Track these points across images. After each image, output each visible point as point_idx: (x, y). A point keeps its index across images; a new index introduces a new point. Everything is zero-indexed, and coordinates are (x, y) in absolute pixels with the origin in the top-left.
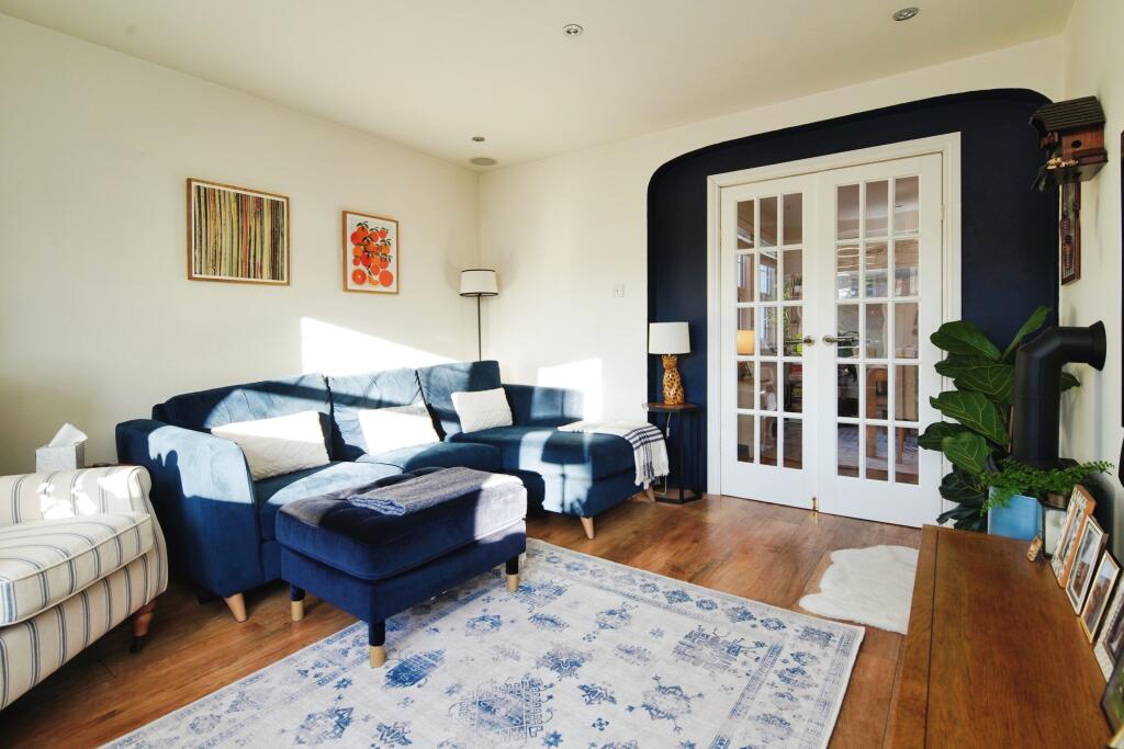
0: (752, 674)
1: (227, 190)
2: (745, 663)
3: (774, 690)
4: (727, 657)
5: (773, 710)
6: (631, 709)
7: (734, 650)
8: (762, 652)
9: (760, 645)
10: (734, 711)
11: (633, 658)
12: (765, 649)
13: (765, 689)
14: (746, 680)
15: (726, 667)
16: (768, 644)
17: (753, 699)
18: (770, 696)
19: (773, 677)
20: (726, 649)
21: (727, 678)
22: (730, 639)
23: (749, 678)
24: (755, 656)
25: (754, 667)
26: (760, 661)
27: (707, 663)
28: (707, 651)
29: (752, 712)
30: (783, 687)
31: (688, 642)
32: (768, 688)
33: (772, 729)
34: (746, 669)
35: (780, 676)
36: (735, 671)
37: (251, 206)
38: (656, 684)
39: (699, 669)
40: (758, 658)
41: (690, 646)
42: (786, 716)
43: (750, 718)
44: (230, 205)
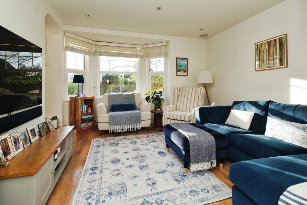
0: (102, 190)
1: (265, 42)
2: (105, 191)
3: (94, 189)
4: (111, 190)
5: (93, 184)
6: (121, 168)
7: (110, 194)
8: (102, 199)
9: (103, 201)
10: (102, 178)
11: (132, 176)
12: (101, 201)
13: (96, 187)
14: (102, 187)
15: (109, 187)
16: (101, 203)
17: (98, 184)
18: (94, 186)
19: (95, 192)
20: (113, 193)
21: (107, 185)
22: (114, 197)
23: (102, 188)
24: (103, 196)
25: (102, 192)
26: (101, 195)
27: (115, 185)
28: (117, 189)
29: (98, 180)
30: (92, 191)
31: (125, 188)
32: (96, 188)
33: (91, 180)
34: (104, 190)
35: (94, 194)
36: (106, 187)
37: (272, 43)
38: (122, 174)
39: (116, 183)
40: (102, 196)
41: (124, 187)
42: (89, 184)
43: (97, 179)
44: (266, 46)
